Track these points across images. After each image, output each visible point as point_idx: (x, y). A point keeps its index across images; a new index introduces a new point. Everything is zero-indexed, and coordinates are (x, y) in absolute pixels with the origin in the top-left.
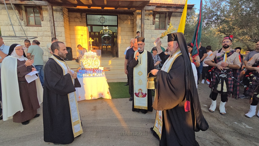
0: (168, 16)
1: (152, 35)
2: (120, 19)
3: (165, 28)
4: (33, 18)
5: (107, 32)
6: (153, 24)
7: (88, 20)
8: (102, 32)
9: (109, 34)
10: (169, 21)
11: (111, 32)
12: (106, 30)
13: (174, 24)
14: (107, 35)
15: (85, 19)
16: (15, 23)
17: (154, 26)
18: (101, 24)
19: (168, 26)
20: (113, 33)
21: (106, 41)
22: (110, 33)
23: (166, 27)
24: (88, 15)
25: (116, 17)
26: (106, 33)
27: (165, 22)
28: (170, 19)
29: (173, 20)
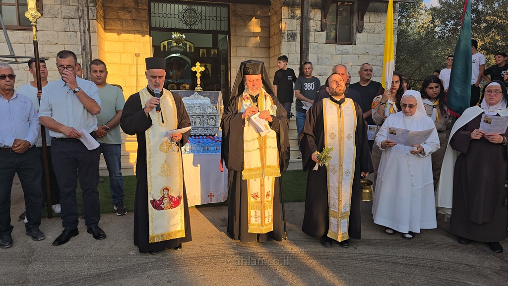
0: (358, 11)
1: (318, 57)
2: (236, 15)
3: (349, 40)
5: (181, 47)
6: (322, 30)
7: (152, 15)
8: (164, 46)
9: (184, 53)
10: (360, 22)
11: (192, 45)
12: (178, 41)
13: (373, 30)
14: (178, 55)
15: (145, 14)
17: (324, 34)
18: (187, 27)
19: (358, 35)
20: (197, 49)
21: (174, 71)
22: (188, 50)
23: (353, 35)
24: (152, 4)
25: (226, 9)
26: (178, 49)
27: (350, 24)
28: (362, 19)
29: (372, 21)
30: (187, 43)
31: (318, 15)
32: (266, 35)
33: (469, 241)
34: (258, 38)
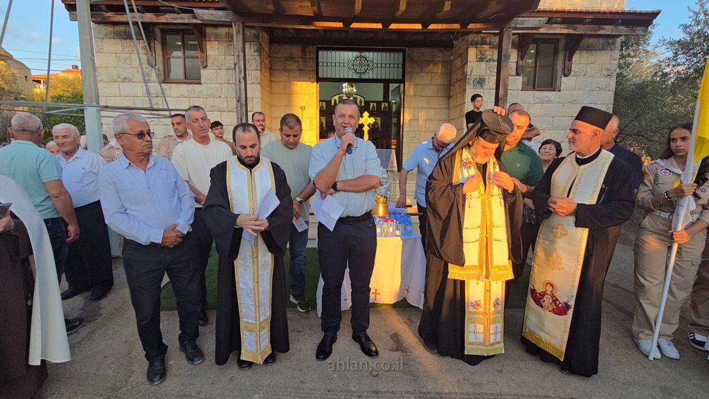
2: (412, 61)
3: (552, 85)
4: (181, 61)
6: (518, 74)
7: (320, 64)
8: (335, 101)
10: (567, 63)
11: (363, 99)
12: (349, 95)
13: (583, 73)
15: (312, 64)
16: (136, 75)
17: (520, 79)
18: (357, 77)
19: (564, 79)
22: (359, 104)
23: (556, 80)
25: (401, 55)
28: (570, 59)
29: (583, 61)
30: (358, 97)
31: (514, 55)
32: (446, 83)
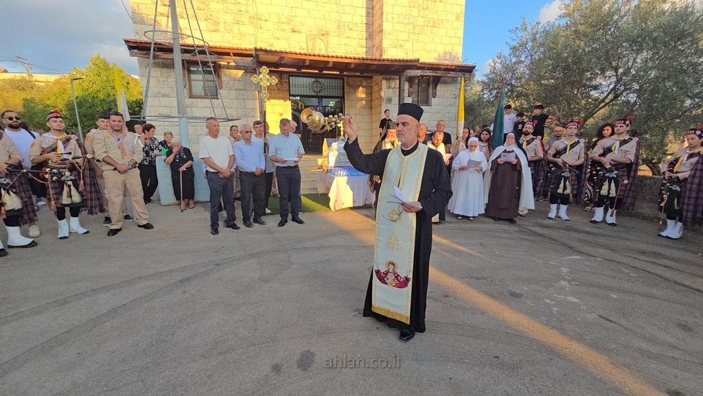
0: (433, 82)
2: (349, 85)
3: (427, 102)
4: (202, 83)
7: (291, 86)
10: (434, 90)
13: (442, 96)
15: (286, 85)
16: (172, 92)
17: (410, 98)
18: (315, 94)
19: (433, 99)
23: (429, 100)
24: (291, 78)
25: (342, 81)
27: (427, 92)
28: (436, 89)
29: (442, 89)
31: (407, 86)
32: (370, 99)
33: (500, 219)
34: (364, 102)
